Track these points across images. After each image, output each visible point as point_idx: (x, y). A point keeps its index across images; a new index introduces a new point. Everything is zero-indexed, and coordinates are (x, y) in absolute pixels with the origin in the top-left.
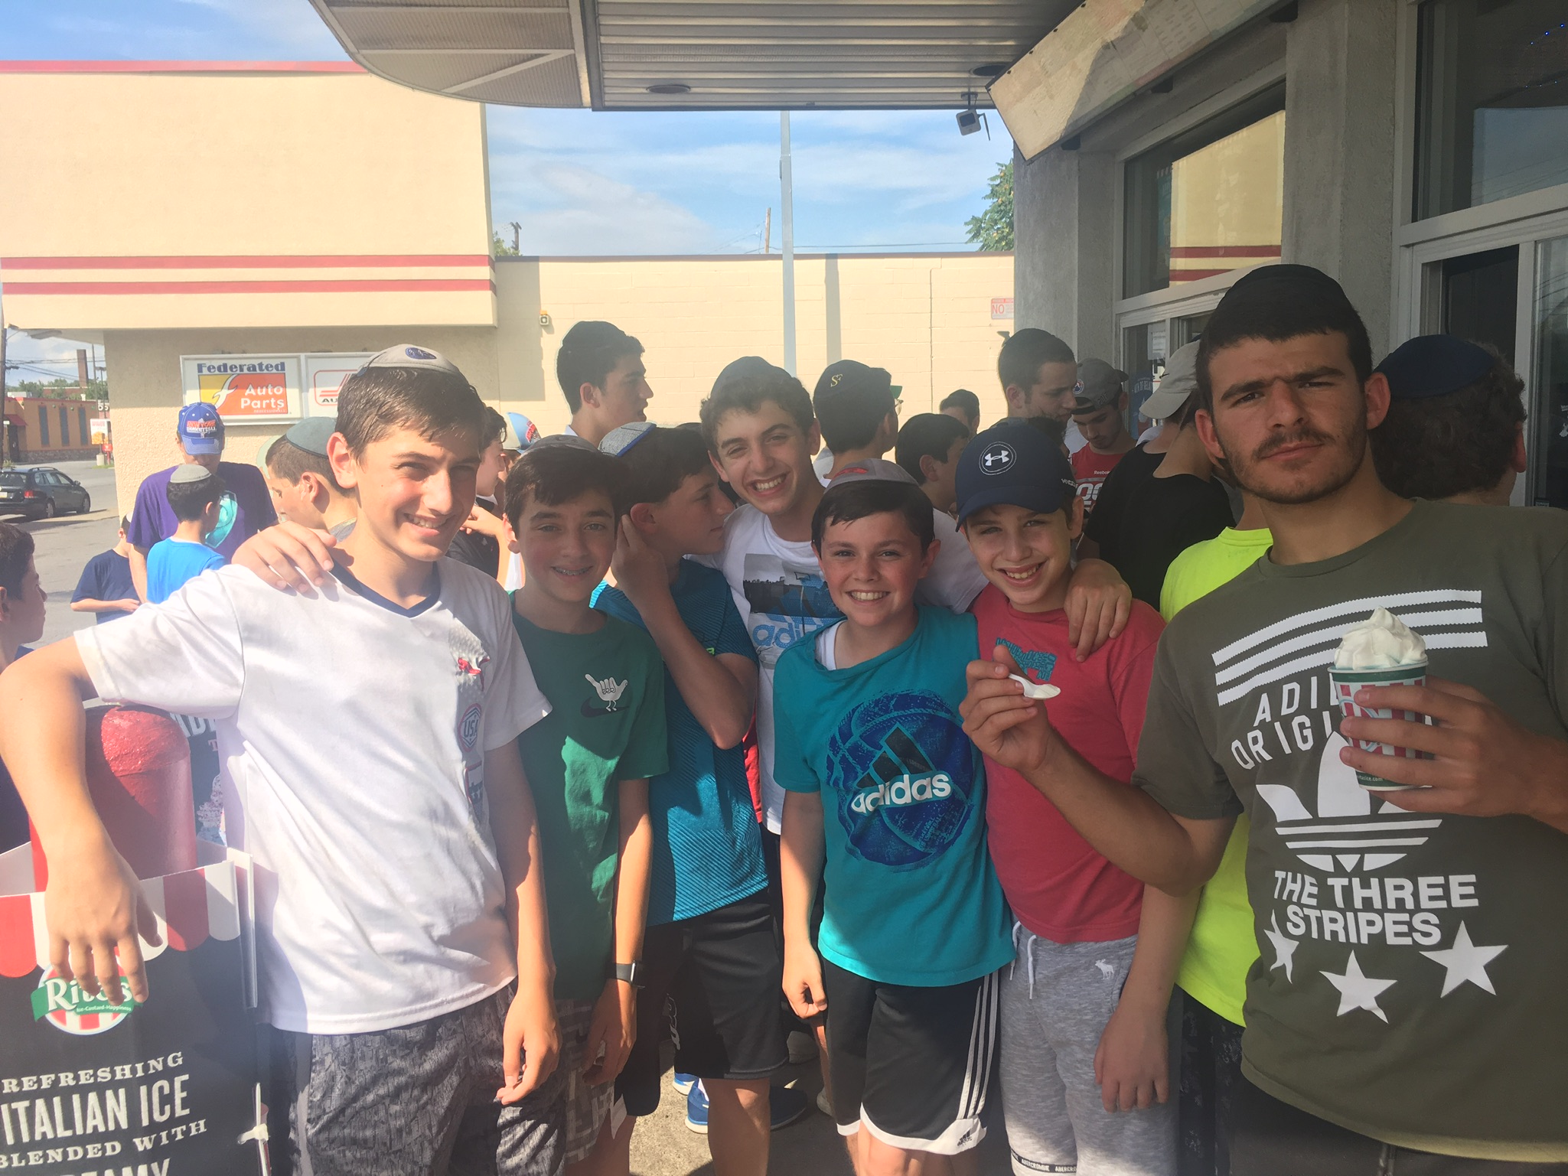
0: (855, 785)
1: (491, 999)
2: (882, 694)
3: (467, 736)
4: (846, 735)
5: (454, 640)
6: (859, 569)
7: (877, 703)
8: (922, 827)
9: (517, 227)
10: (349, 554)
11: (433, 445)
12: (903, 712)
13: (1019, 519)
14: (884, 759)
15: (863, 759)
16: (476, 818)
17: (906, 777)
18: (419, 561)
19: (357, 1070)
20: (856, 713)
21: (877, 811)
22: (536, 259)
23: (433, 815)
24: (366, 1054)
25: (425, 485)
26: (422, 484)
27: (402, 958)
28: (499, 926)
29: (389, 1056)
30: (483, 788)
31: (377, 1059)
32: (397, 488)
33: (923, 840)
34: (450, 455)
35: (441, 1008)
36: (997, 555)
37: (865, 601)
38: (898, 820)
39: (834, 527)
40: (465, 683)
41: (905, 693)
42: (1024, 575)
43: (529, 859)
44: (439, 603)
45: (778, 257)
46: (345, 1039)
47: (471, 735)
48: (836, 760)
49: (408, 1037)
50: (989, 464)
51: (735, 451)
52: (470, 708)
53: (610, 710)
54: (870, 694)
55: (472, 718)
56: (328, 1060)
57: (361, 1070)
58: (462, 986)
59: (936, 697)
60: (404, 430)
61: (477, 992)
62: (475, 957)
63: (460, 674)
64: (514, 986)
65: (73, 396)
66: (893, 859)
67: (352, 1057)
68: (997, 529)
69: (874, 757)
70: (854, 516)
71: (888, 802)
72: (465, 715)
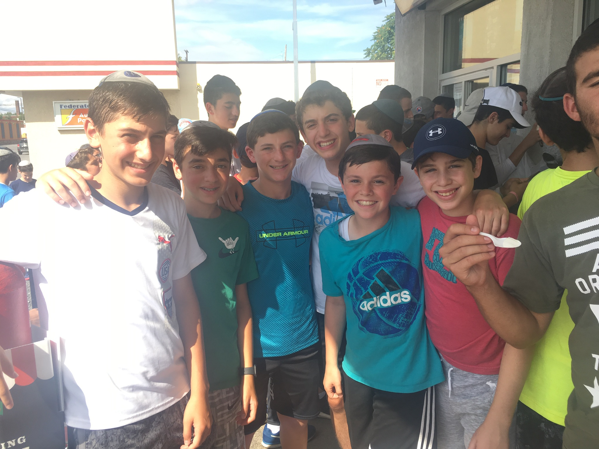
0: (361, 297)
1: (177, 404)
2: (373, 252)
3: (163, 275)
4: (356, 273)
5: (155, 226)
6: (363, 189)
7: (371, 256)
8: (397, 317)
9: (187, 52)
10: (99, 183)
11: (140, 124)
12: (384, 261)
13: (446, 163)
14: (375, 284)
15: (365, 284)
16: (169, 317)
17: (388, 293)
18: (135, 186)
19: (109, 446)
20: (361, 262)
21: (374, 310)
22: (195, 63)
23: (146, 317)
24: (113, 438)
25: (137, 146)
26: (135, 145)
27: (131, 389)
28: (181, 366)
29: (126, 438)
30: (173, 300)
31: (119, 440)
32: (122, 148)
33: (398, 323)
34: (150, 130)
35: (152, 412)
36: (434, 184)
37: (365, 206)
38: (385, 314)
39: (350, 167)
40: (162, 249)
41: (385, 251)
42: (448, 194)
43: (197, 335)
44: (147, 208)
45: (292, 62)
46: (102, 432)
47: (166, 274)
48: (351, 284)
49: (135, 428)
50: (431, 135)
51: (311, 126)
52: (165, 261)
53: (231, 253)
54: (368, 252)
55: (166, 266)
56: (94, 442)
57: (111, 447)
58: (163, 399)
59: (401, 253)
60: (124, 115)
61: (170, 401)
62: (169, 385)
63: (159, 244)
64: (189, 395)
65: (14, 119)
66: (383, 333)
67: (106, 441)
68: (434, 170)
69: (370, 283)
70: (362, 162)
71: (379, 305)
72: (162, 265)
